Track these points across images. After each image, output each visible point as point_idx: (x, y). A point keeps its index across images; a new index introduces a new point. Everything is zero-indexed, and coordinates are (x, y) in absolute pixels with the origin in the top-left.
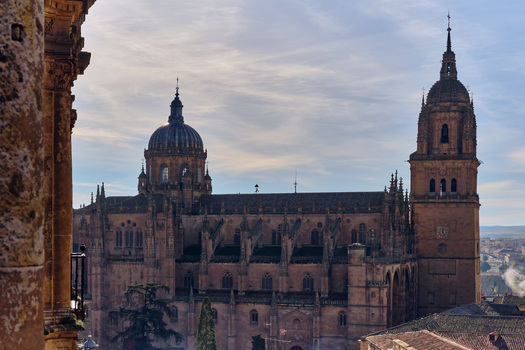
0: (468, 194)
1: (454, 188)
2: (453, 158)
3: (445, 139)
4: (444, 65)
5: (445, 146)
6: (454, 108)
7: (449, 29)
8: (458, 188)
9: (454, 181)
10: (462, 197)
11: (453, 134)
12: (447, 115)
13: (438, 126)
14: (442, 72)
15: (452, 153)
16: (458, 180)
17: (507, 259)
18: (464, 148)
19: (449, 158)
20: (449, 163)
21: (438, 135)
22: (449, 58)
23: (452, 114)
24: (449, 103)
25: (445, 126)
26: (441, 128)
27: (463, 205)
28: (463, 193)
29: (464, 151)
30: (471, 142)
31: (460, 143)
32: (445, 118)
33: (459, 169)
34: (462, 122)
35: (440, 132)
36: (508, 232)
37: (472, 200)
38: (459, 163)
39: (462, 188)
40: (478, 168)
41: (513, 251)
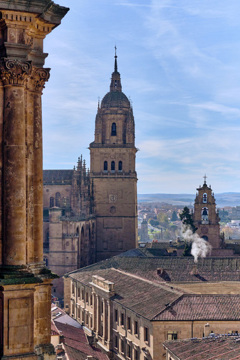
0: (130, 172)
1: (120, 168)
2: (120, 146)
3: (114, 133)
4: (112, 81)
5: (114, 138)
6: (120, 112)
7: (116, 57)
8: (123, 168)
9: (120, 162)
10: (126, 174)
11: (119, 130)
12: (116, 116)
13: (109, 124)
14: (111, 86)
15: (119, 143)
16: (123, 162)
17: (145, 217)
18: (127, 140)
19: (117, 147)
20: (117, 150)
21: (109, 130)
22: (116, 76)
23: (119, 116)
24: (116, 108)
25: (114, 124)
26: (111, 125)
27: (127, 179)
28: (127, 171)
29: (127, 142)
30: (131, 135)
31: (124, 136)
32: (114, 119)
33: (124, 154)
34: (125, 121)
35: (111, 128)
36: (144, 198)
37: (132, 176)
38: (124, 150)
39: (125, 168)
40: (136, 154)
41: (149, 211)
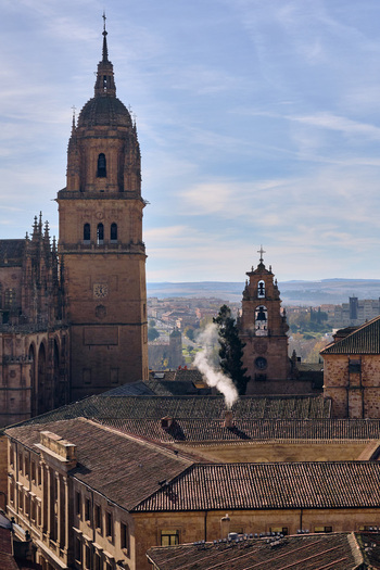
0: (132, 242)
1: (114, 235)
2: (113, 197)
3: (102, 172)
4: (99, 77)
5: (102, 181)
6: (113, 133)
7: (105, 33)
8: (119, 236)
9: (114, 226)
10: (124, 247)
11: (112, 167)
12: (104, 142)
13: (93, 156)
14: (97, 87)
15: (111, 190)
16: (119, 225)
17: (179, 325)
18: (126, 185)
19: (107, 197)
20: (107, 203)
21: (92, 168)
22: (105, 71)
23: (110, 141)
24: (106, 127)
25: (102, 156)
26: (96, 158)
27: (125, 257)
28: (126, 241)
29: (126, 188)
30: (134, 176)
31: (121, 178)
32: (101, 146)
33: (120, 211)
34: (123, 151)
35: (96, 163)
36: (179, 291)
37: (136, 250)
38: (120, 204)
39: (123, 236)
40: (144, 210)
41: (186, 314)
